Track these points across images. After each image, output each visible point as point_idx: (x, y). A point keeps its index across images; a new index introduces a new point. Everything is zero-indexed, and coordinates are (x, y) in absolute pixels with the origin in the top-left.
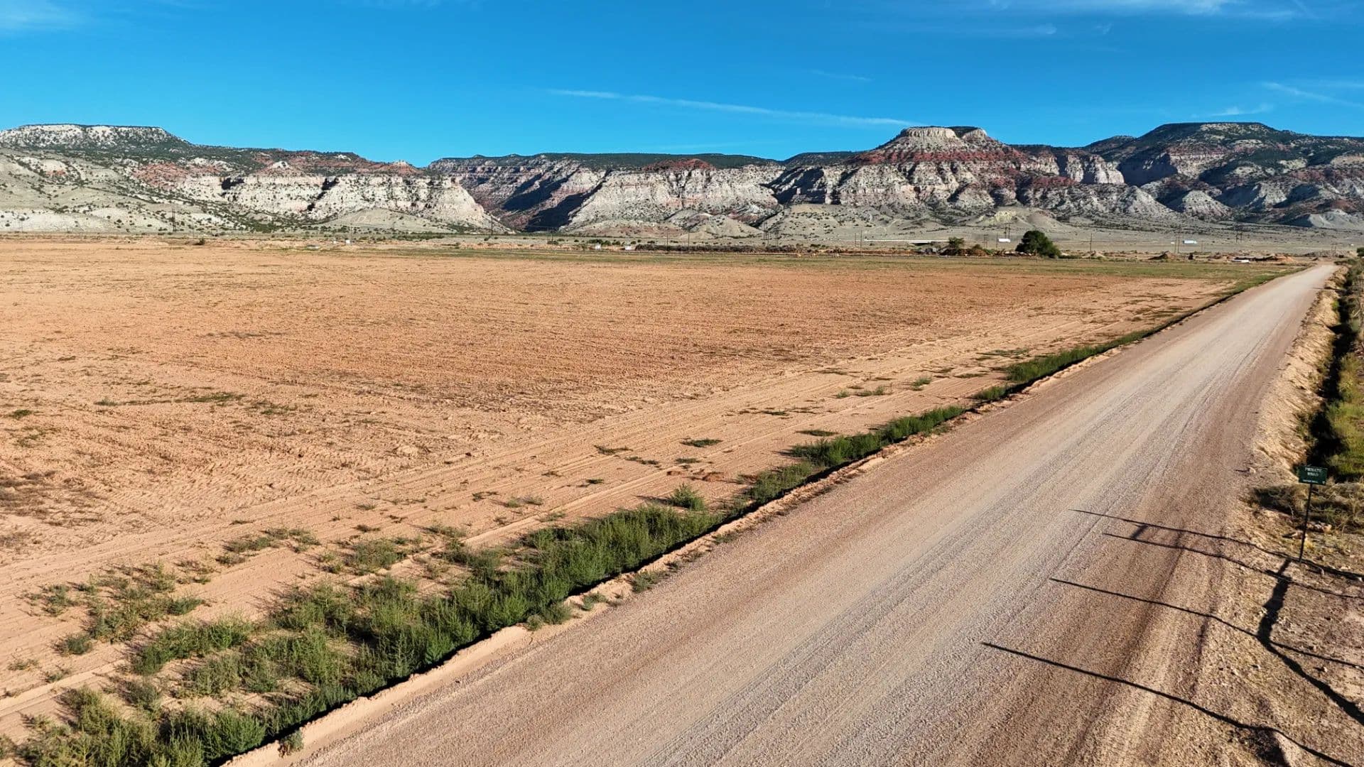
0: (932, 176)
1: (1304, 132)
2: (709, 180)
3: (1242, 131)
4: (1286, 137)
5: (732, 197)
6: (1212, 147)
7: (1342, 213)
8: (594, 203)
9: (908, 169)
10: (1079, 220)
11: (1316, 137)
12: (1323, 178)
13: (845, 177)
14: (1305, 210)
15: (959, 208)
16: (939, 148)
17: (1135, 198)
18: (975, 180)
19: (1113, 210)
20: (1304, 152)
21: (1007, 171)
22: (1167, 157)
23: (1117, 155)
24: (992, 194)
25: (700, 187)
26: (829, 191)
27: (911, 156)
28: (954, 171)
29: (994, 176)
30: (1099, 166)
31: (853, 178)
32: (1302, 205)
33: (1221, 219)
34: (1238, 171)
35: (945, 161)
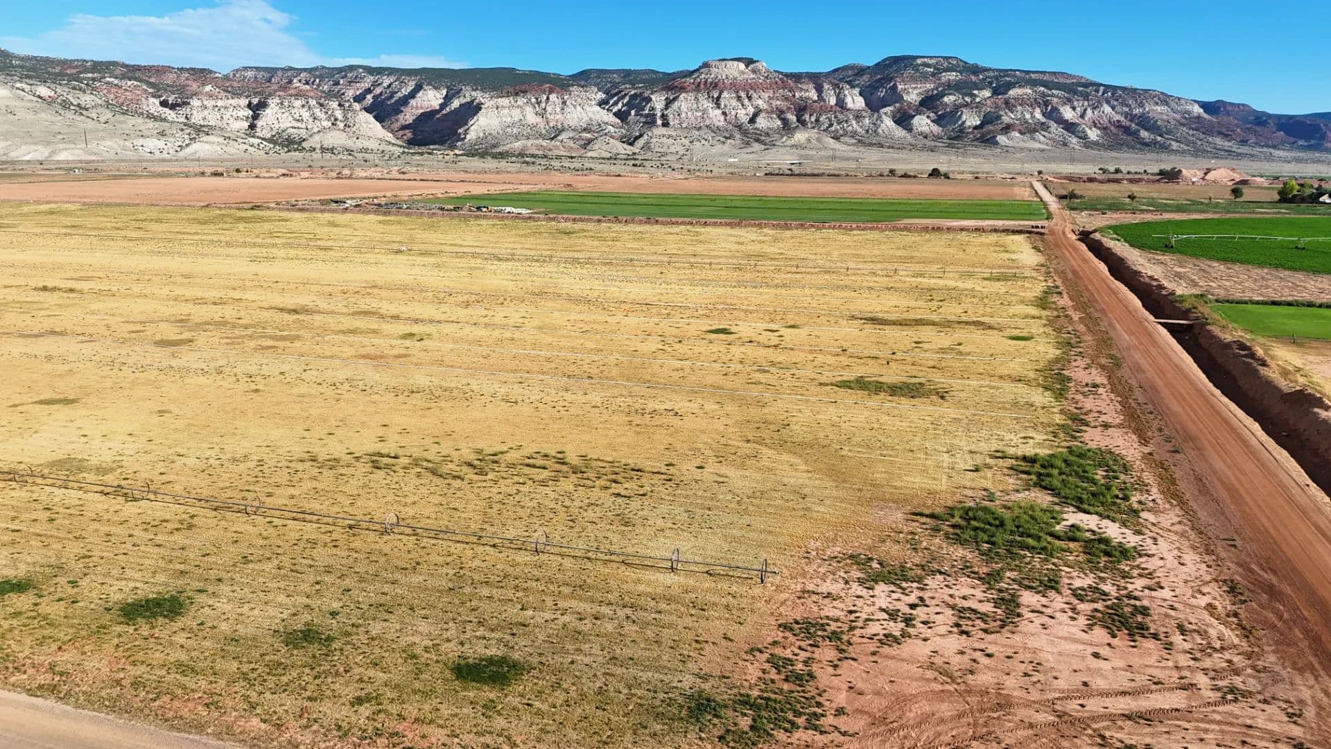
0: (734, 103)
1: (988, 65)
2: (564, 103)
3: (945, 65)
4: (976, 70)
5: (586, 119)
6: (925, 77)
7: (1017, 134)
8: (479, 123)
9: (715, 96)
10: (847, 139)
11: (997, 70)
12: (1004, 106)
13: (669, 103)
14: (993, 132)
15: (758, 129)
16: (735, 79)
17: (882, 122)
18: (765, 106)
19: (867, 131)
20: (989, 82)
21: (787, 99)
22: (895, 87)
23: (857, 82)
24: (779, 117)
25: (558, 109)
26: (659, 114)
27: (715, 85)
28: (750, 98)
29: (778, 103)
30: (846, 92)
31: (676, 104)
32: (991, 128)
33: (937, 138)
34: (946, 99)
35: (744, 90)
